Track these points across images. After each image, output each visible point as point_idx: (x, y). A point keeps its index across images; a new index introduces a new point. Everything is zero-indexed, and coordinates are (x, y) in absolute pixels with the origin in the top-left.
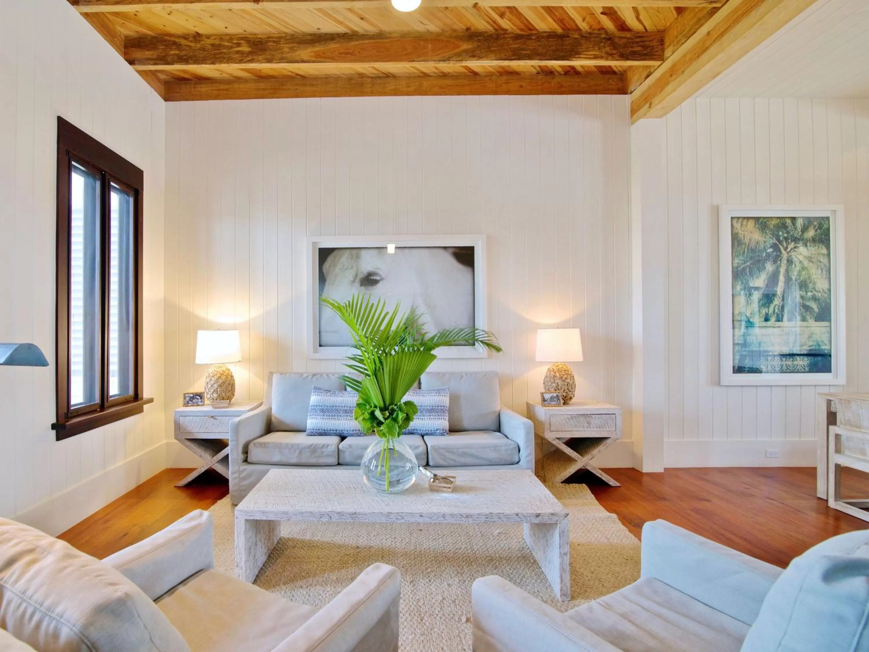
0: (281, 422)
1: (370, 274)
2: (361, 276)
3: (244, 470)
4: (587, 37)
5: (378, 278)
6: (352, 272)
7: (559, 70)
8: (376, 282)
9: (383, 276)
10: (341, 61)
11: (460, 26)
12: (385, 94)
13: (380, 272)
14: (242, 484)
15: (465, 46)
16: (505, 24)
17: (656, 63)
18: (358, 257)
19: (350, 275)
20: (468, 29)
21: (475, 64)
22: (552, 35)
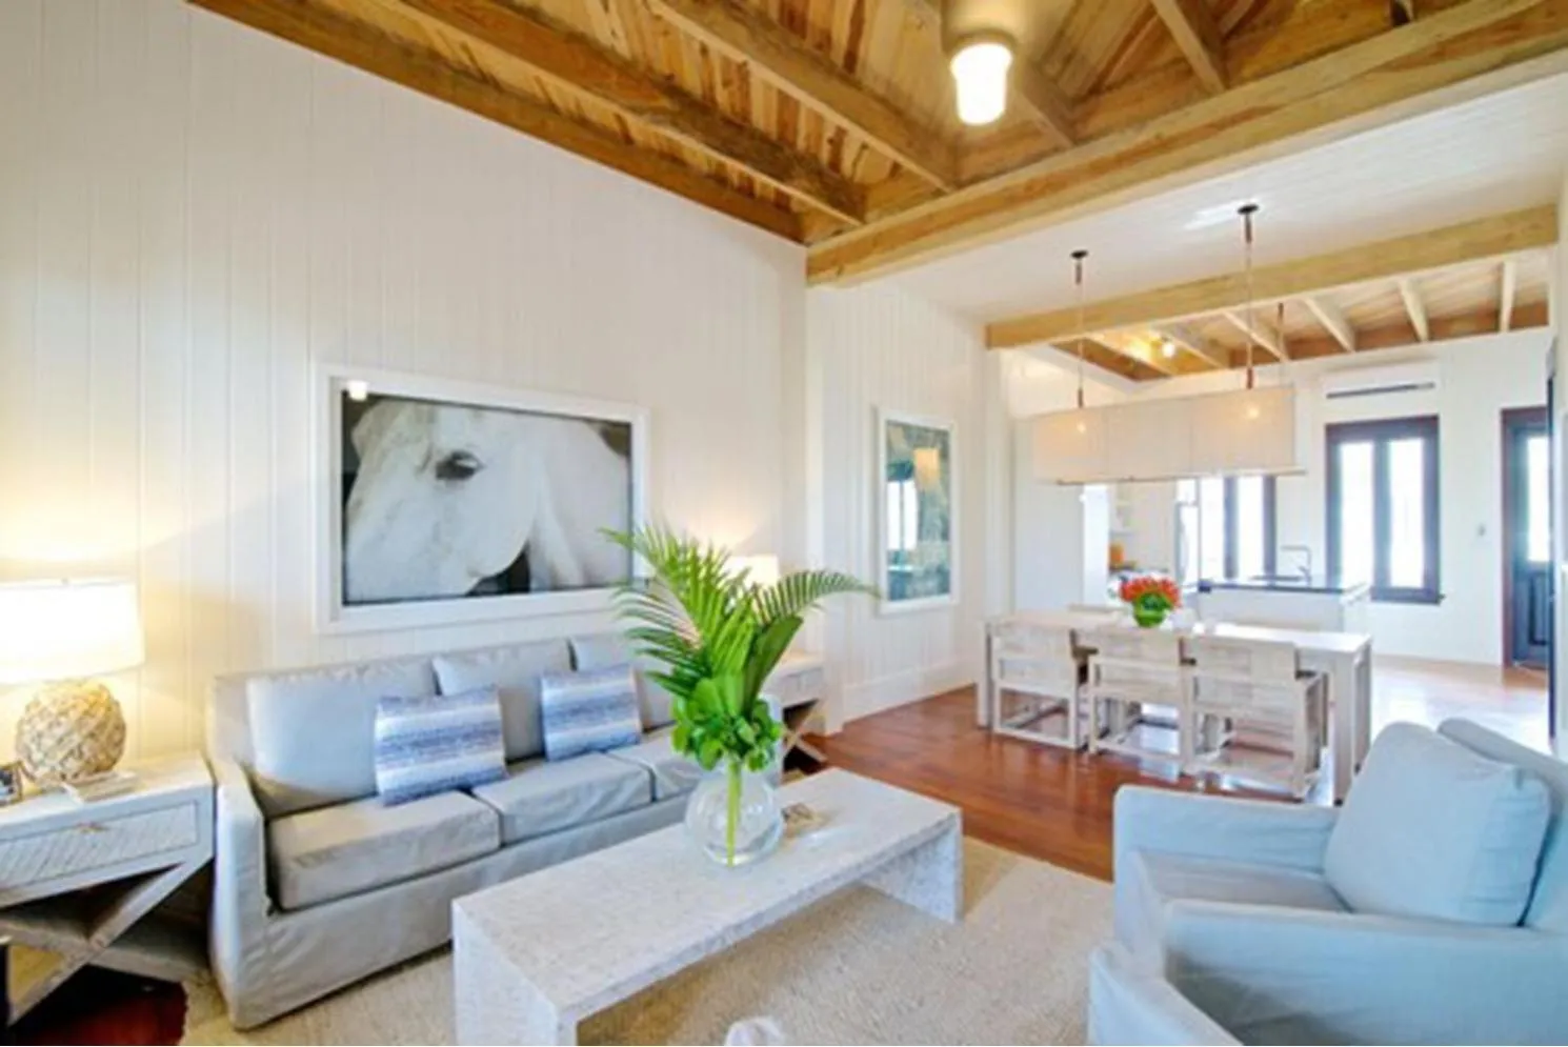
0: (295, 792)
1: (457, 456)
2: (438, 458)
3: (283, 933)
4: (800, 159)
5: (471, 464)
6: (421, 449)
7: (735, 180)
8: (466, 473)
9: (483, 461)
10: (454, 24)
11: (662, 67)
12: (478, 111)
13: (477, 454)
14: (274, 970)
15: (665, 102)
16: (722, 96)
17: (853, 221)
18: (432, 419)
19: (415, 455)
20: (670, 77)
21: (638, 126)
22: (764, 138)
